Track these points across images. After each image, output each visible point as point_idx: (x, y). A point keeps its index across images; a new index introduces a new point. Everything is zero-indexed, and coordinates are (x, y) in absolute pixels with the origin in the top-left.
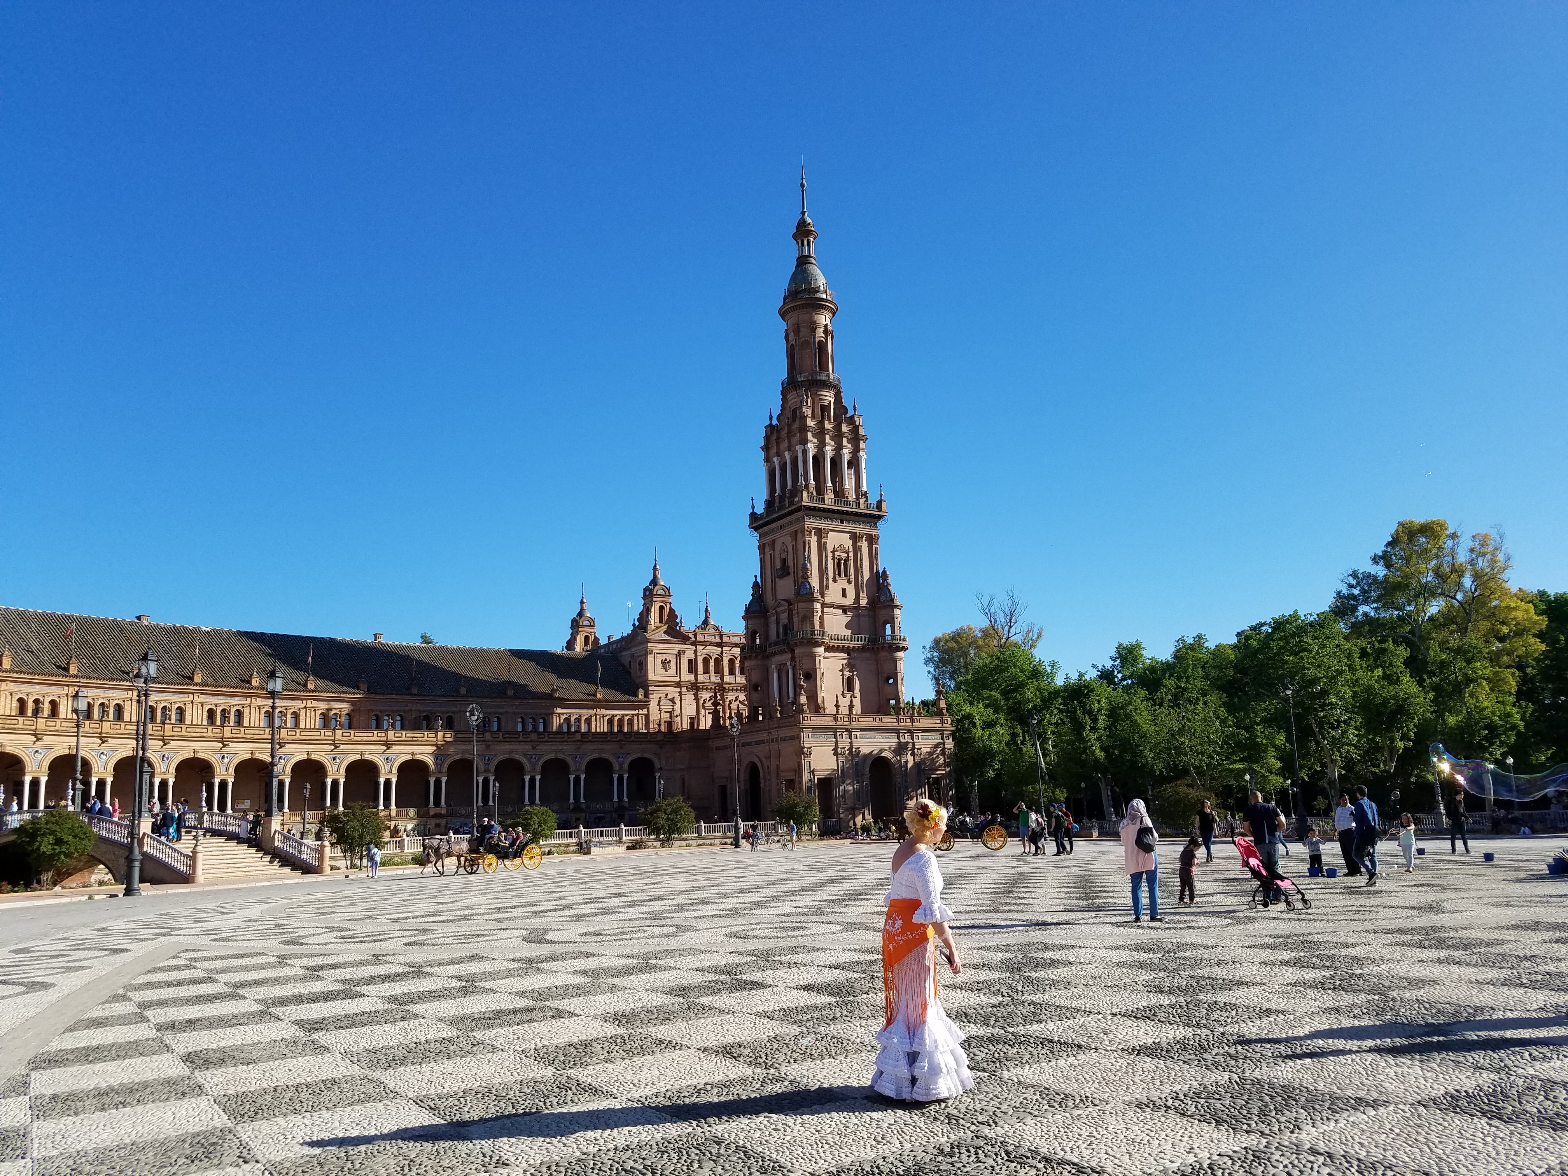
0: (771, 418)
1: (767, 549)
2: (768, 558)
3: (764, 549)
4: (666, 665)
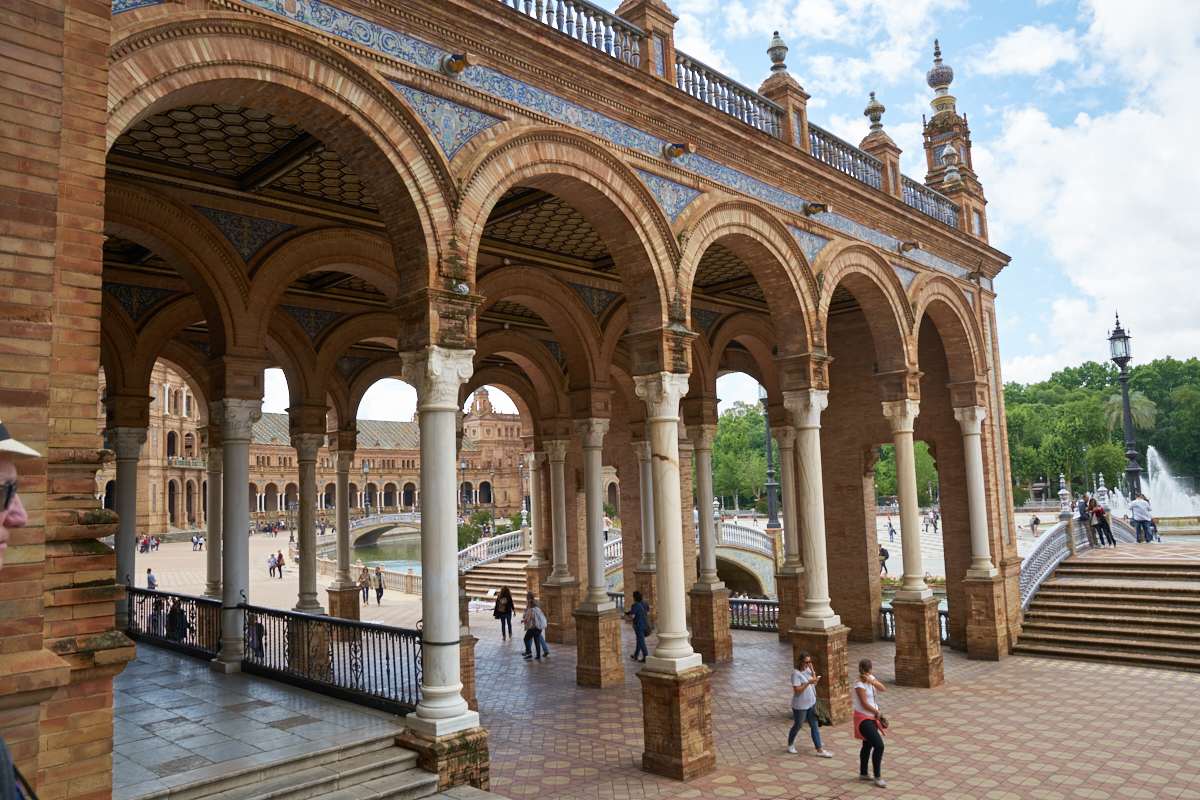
4: (488, 431)
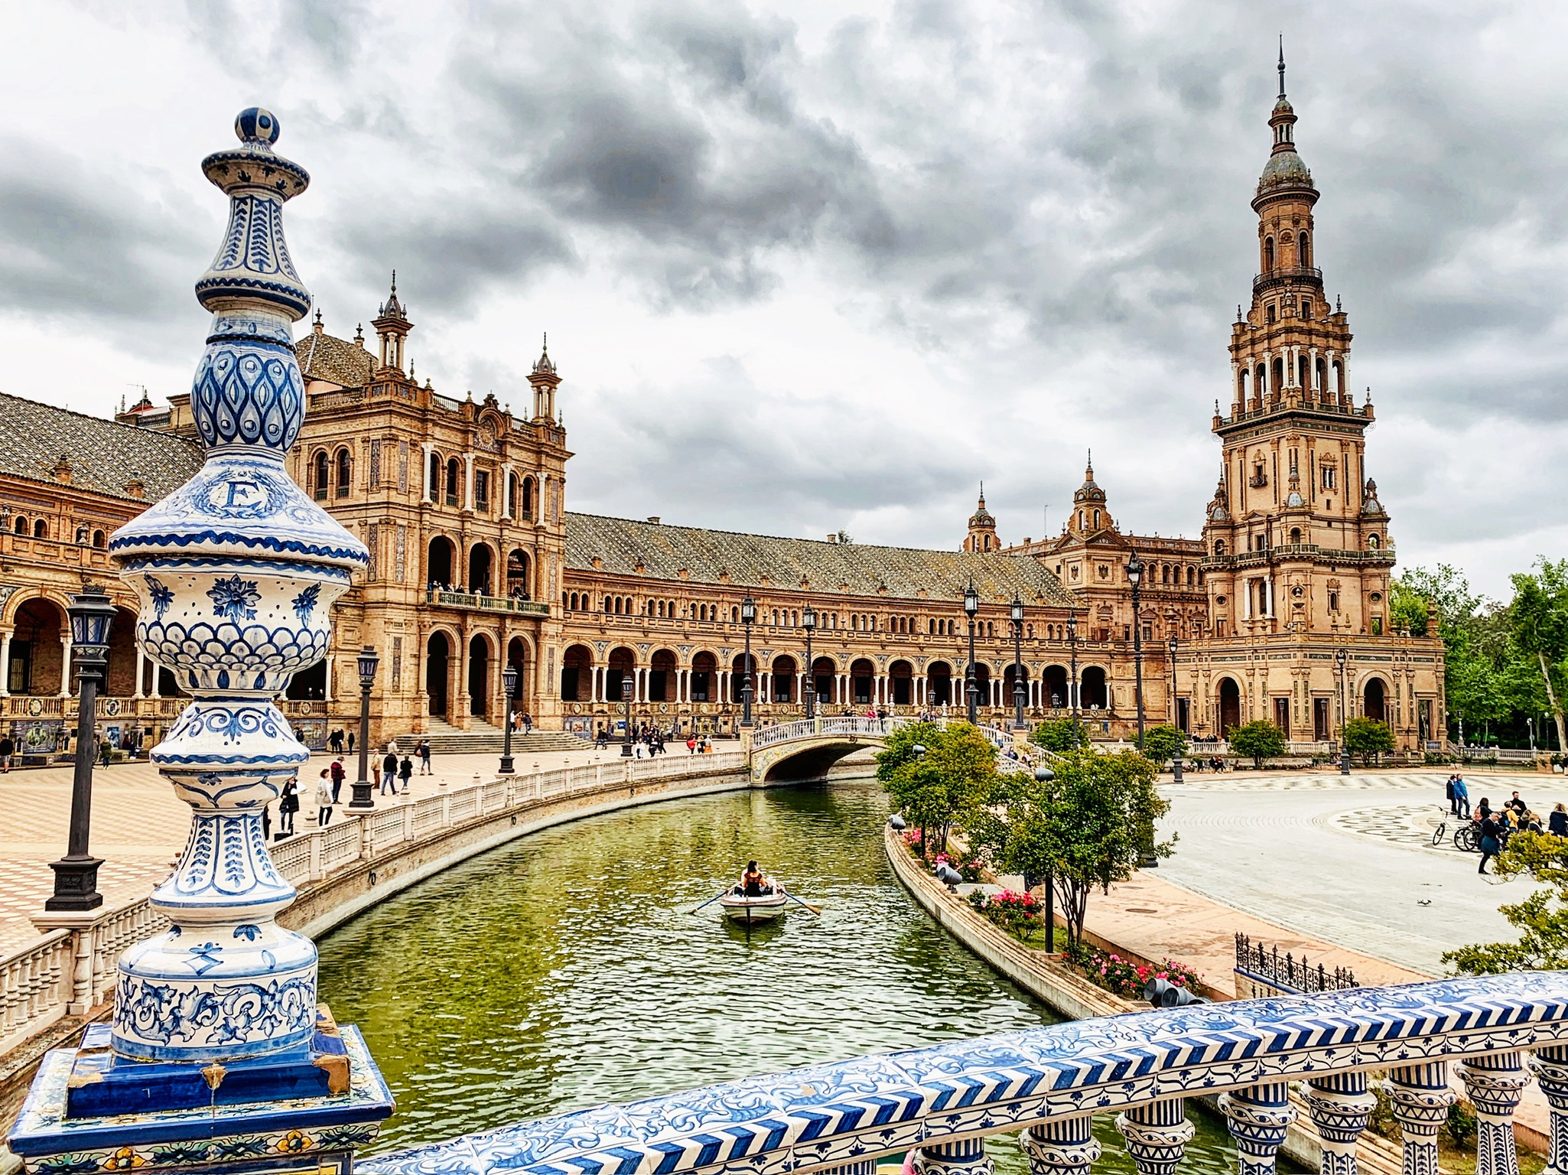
0: (1240, 316)
1: (1235, 454)
2: (1235, 464)
3: (1230, 455)
4: (1103, 571)
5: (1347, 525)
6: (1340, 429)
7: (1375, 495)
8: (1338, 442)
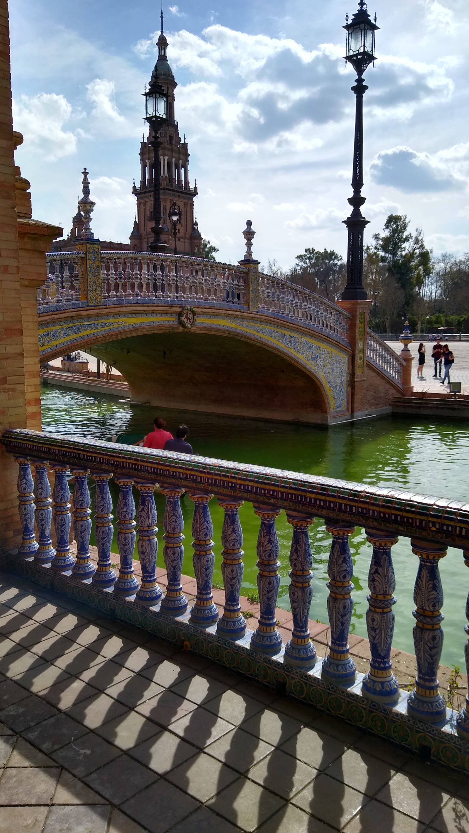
0: (143, 138)
1: (142, 205)
2: (142, 210)
3: (140, 205)
5: (187, 241)
6: (184, 198)
7: (197, 228)
8: (183, 203)
